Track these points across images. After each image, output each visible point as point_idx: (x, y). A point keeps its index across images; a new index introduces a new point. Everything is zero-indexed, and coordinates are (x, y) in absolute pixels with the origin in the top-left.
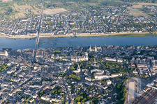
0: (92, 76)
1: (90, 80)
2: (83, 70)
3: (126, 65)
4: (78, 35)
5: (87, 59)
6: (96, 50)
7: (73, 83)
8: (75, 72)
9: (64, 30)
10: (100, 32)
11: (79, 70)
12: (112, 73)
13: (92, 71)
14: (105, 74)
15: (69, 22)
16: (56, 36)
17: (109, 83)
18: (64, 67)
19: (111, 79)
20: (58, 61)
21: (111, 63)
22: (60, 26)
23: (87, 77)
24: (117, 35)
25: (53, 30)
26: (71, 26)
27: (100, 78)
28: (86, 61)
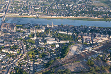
0: (45, 41)
1: (43, 44)
2: (38, 38)
5: (44, 31)
6: (53, 26)
7: (28, 44)
8: (32, 39)
9: (28, 12)
13: (45, 38)
15: (35, 7)
16: (21, 16)
17: (57, 46)
18: (23, 35)
19: (59, 44)
20: (19, 31)
22: (26, 9)
23: (41, 42)
25: (19, 12)
26: (35, 10)
27: (51, 43)
28: (42, 33)
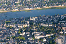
0: (33, 36)
1: (31, 39)
2: (26, 33)
3: (55, 28)
4: (21, 10)
5: (29, 25)
6: (34, 19)
7: (20, 42)
8: (21, 34)
9: (11, 7)
10: (36, 7)
11: (24, 34)
12: (46, 34)
13: (33, 33)
14: (41, 35)
15: (15, 1)
16: (7, 11)
17: (45, 40)
18: (14, 32)
19: (45, 38)
20: (9, 28)
21: (45, 27)
22: (9, 4)
23: (30, 37)
24: (48, 9)
25: (4, 8)
26: (16, 4)
27: (38, 38)
28: (28, 27)
